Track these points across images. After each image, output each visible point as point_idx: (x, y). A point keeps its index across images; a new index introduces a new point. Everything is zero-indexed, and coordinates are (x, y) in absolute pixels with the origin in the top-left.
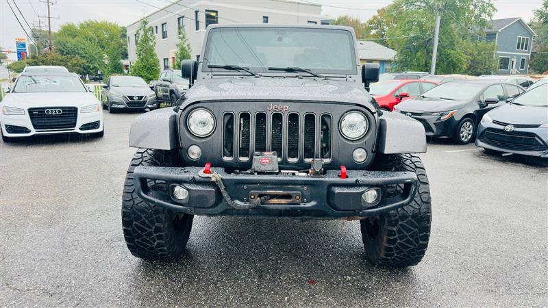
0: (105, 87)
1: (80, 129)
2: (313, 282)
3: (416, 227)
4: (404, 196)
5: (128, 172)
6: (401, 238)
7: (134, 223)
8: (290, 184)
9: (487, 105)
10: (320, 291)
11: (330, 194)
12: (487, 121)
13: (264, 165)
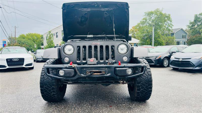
0: (35, 53)
1: (25, 66)
2: (111, 106)
3: (147, 84)
4: (142, 72)
5: (43, 69)
6: (142, 88)
7: (44, 86)
8: (100, 68)
9: (172, 54)
10: (114, 109)
11: (115, 70)
12: (173, 58)
13: (91, 62)
